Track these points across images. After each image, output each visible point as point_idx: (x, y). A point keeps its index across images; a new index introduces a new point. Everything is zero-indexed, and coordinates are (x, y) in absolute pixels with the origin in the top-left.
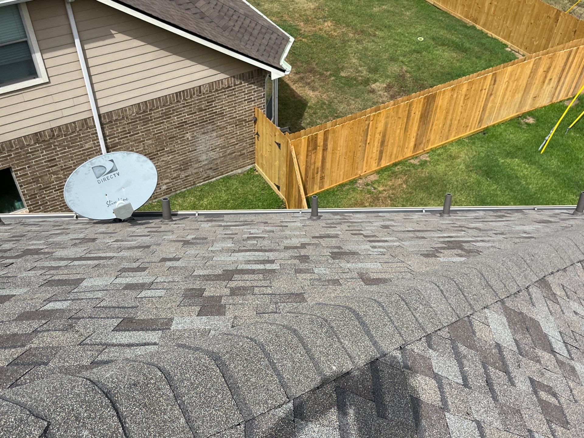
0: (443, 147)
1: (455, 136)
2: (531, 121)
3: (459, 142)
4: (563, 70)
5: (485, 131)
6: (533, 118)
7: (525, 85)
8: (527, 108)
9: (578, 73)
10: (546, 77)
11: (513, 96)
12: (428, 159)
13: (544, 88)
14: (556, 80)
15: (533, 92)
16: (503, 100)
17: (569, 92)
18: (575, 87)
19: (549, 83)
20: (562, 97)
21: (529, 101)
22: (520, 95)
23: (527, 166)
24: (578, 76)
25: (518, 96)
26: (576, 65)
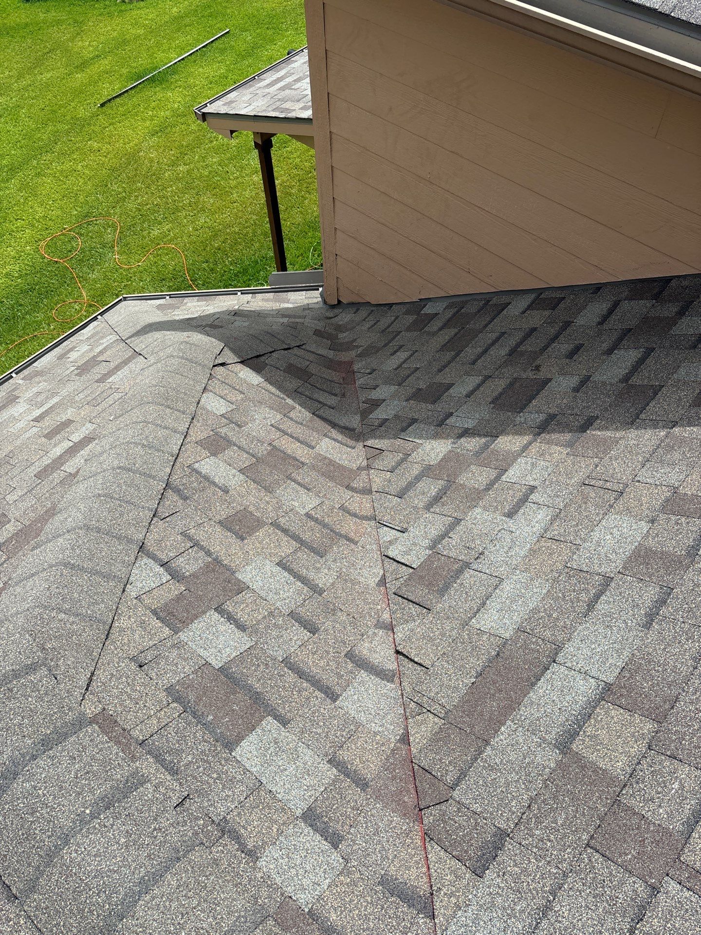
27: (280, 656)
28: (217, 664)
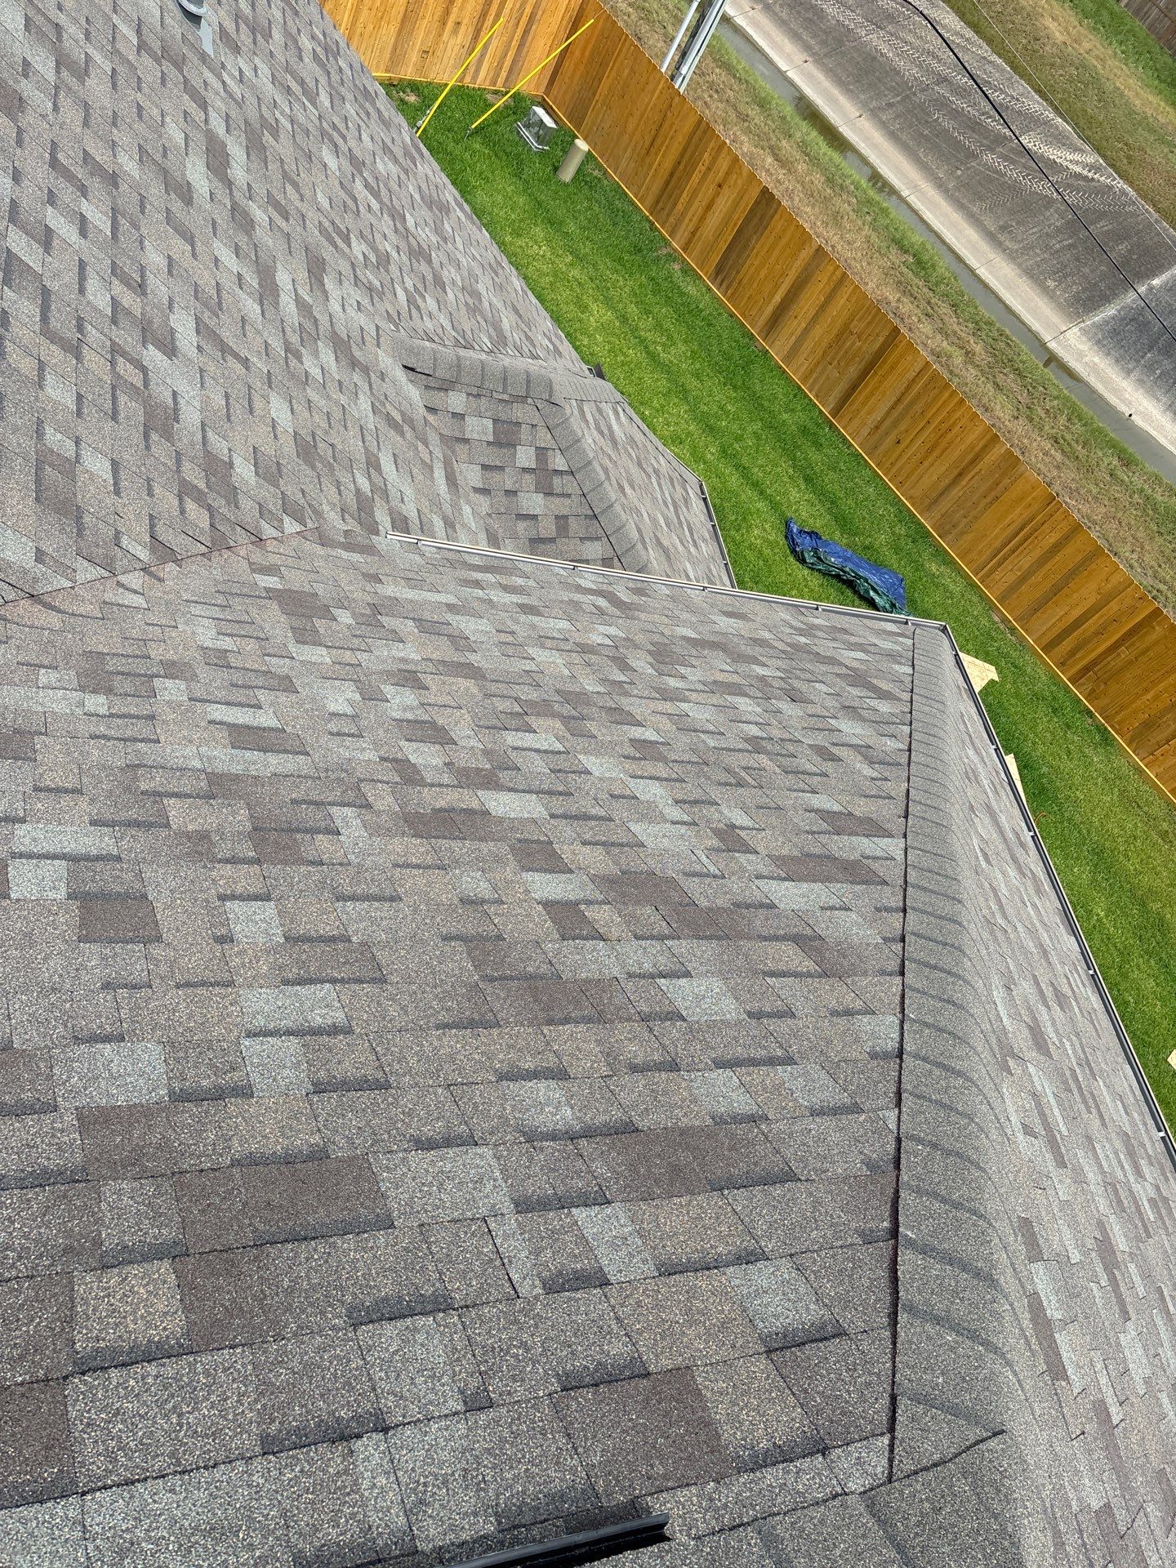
4: (484, 15)
7: (403, 9)
8: (408, 72)
9: (516, 38)
10: (447, 12)
11: (377, 27)
13: (445, 37)
14: (471, 30)
15: (420, 39)
16: (354, 23)
17: (498, 75)
18: (510, 72)
19: (455, 32)
20: (482, 80)
21: (414, 57)
22: (393, 29)
24: (515, 44)
25: (389, 32)
26: (510, 16)
27: (507, 470)
28: (519, 447)
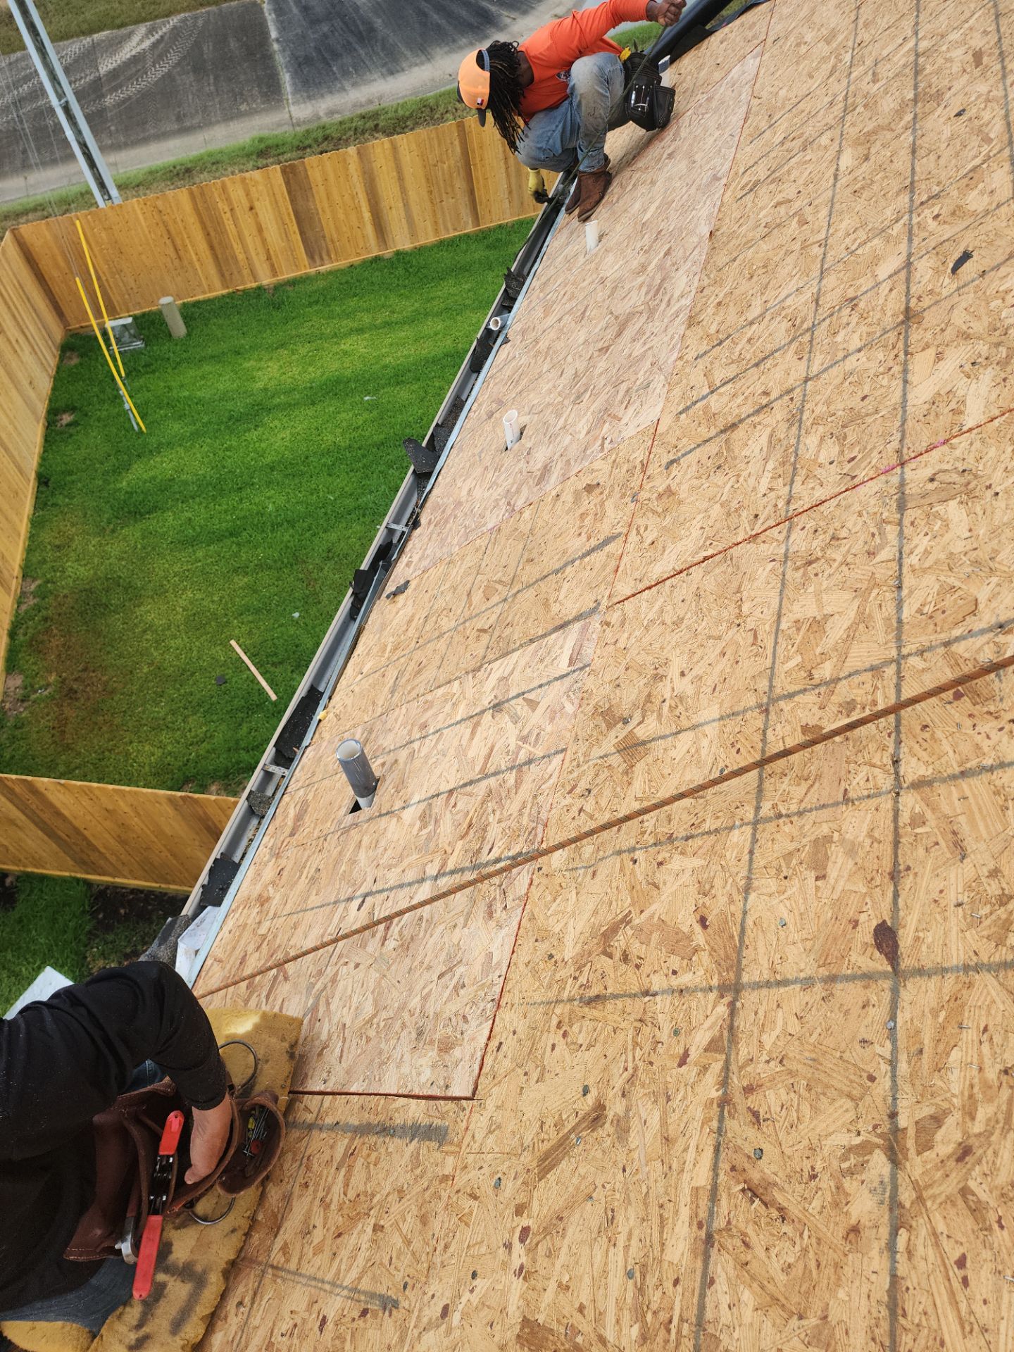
0: (29, 550)
1: (21, 521)
2: (67, 418)
3: (37, 523)
5: (43, 480)
6: (65, 411)
8: (42, 408)
9: (30, 309)
12: (38, 582)
13: (24, 360)
14: (24, 338)
15: (22, 377)
17: (50, 347)
18: (48, 336)
19: (22, 350)
20: (52, 361)
21: (31, 392)
23: (158, 459)
24: (34, 315)
25: (15, 396)
26: (17, 296)
